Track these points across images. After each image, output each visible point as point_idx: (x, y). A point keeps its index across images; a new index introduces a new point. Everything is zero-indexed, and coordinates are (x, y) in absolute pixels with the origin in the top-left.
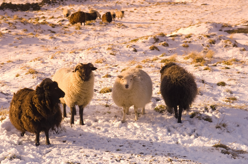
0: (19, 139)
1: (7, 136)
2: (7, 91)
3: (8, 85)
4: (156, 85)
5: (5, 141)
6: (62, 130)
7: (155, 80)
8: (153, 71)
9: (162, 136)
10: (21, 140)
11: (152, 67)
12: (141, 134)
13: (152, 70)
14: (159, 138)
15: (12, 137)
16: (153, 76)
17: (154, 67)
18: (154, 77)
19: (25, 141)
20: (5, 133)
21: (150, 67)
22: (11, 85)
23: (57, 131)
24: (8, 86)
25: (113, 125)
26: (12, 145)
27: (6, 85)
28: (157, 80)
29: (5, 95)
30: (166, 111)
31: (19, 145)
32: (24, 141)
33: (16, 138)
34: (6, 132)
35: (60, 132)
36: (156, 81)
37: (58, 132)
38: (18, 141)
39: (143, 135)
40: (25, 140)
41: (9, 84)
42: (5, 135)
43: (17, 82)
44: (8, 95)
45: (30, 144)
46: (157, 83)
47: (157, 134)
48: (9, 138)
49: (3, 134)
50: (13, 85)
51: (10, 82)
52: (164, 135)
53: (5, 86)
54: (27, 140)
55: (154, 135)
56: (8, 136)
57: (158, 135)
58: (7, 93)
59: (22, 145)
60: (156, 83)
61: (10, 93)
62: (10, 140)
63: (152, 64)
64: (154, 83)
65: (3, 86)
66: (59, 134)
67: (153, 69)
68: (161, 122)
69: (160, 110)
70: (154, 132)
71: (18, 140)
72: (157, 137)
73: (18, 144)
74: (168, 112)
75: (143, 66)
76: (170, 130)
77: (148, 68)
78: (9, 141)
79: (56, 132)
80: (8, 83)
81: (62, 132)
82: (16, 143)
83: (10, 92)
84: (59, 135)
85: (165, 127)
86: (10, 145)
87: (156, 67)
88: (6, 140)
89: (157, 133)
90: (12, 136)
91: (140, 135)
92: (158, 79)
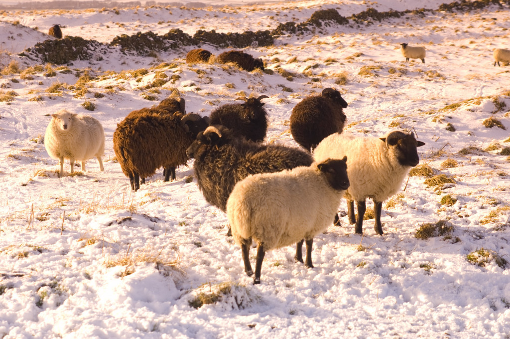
0: (154, 318)
1: (130, 311)
2: (159, 212)
3: (165, 200)
4: (480, 204)
5: (122, 323)
6: (251, 301)
7: (480, 192)
8: (480, 172)
9: (475, 319)
10: (156, 320)
11: (480, 164)
12: (426, 314)
13: (478, 170)
14: (467, 323)
15: (141, 313)
16: (478, 183)
17: (483, 165)
18: (480, 185)
19: (166, 322)
20: (128, 305)
21: (474, 164)
22: (170, 200)
23: (239, 302)
24: (163, 202)
25: (368, 291)
26: (135, 331)
27: (159, 200)
28: (484, 194)
29: (151, 220)
30: (492, 263)
31: (152, 331)
32: (163, 322)
33: (147, 317)
34: (129, 302)
35: (247, 305)
36: (481, 195)
37: (243, 305)
38: (151, 323)
39: (431, 316)
40: (167, 320)
41: (167, 197)
42: (125, 308)
43: (184, 193)
44: (157, 220)
45: (175, 331)
46: (483, 200)
47: (464, 314)
48: (132, 316)
49: (123, 307)
50: (176, 200)
51: (171, 193)
52: (479, 317)
53: (156, 202)
54: (171, 322)
55: (458, 316)
56: (133, 310)
57: (465, 317)
58: (158, 216)
59: (159, 331)
60: (481, 199)
61: (164, 217)
62: (134, 320)
63: (481, 158)
64: (477, 199)
65: (154, 201)
66: (244, 308)
67: (481, 168)
68: (477, 287)
69: (479, 260)
70: (458, 310)
71: (151, 320)
72: (463, 322)
73: (149, 330)
74: (497, 266)
75: (459, 163)
76: (496, 306)
77: (470, 166)
78: (131, 321)
79: (239, 306)
80: (165, 194)
81: (251, 304)
82: (146, 328)
83: (165, 214)
84: (242, 311)
85: (485, 298)
86: (133, 331)
87: (487, 164)
88: (125, 321)
89: (464, 312)
90: (140, 311)
91: (424, 315)
92: (488, 190)
